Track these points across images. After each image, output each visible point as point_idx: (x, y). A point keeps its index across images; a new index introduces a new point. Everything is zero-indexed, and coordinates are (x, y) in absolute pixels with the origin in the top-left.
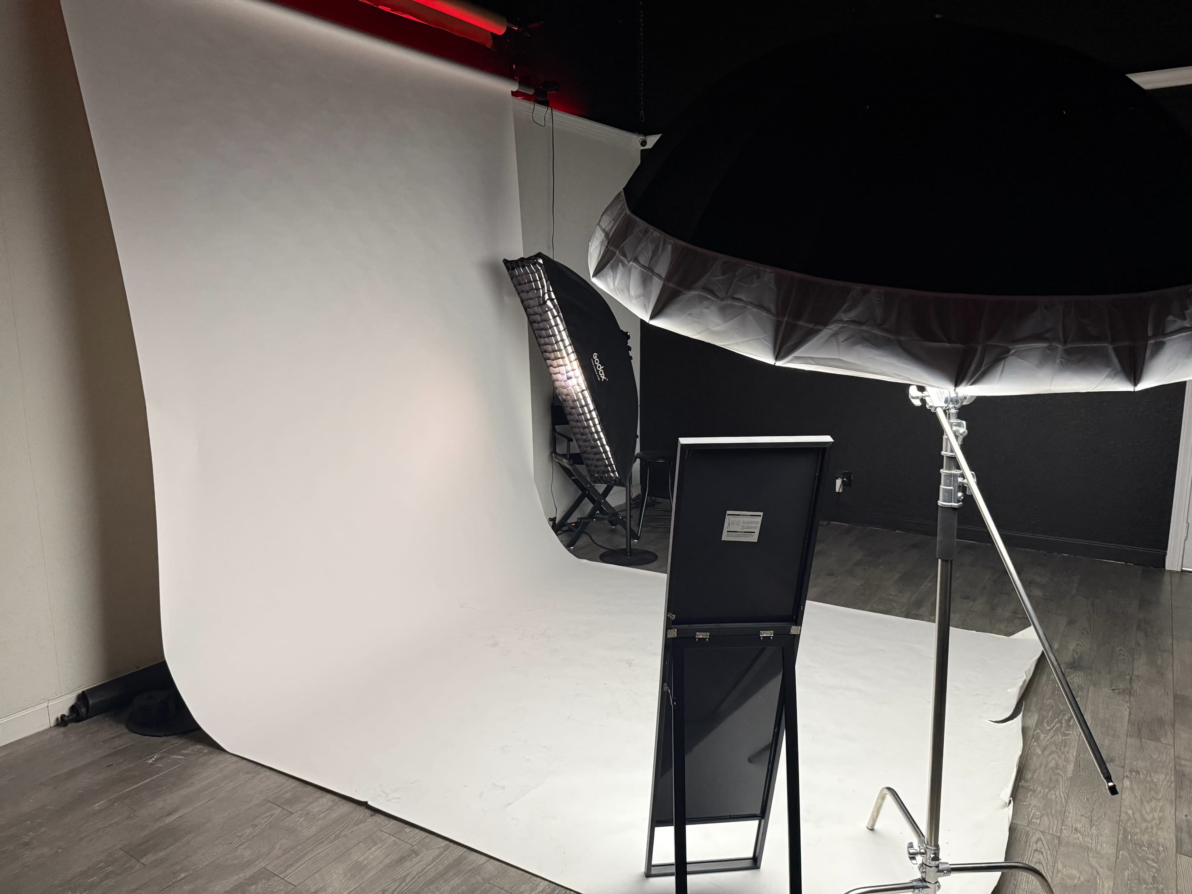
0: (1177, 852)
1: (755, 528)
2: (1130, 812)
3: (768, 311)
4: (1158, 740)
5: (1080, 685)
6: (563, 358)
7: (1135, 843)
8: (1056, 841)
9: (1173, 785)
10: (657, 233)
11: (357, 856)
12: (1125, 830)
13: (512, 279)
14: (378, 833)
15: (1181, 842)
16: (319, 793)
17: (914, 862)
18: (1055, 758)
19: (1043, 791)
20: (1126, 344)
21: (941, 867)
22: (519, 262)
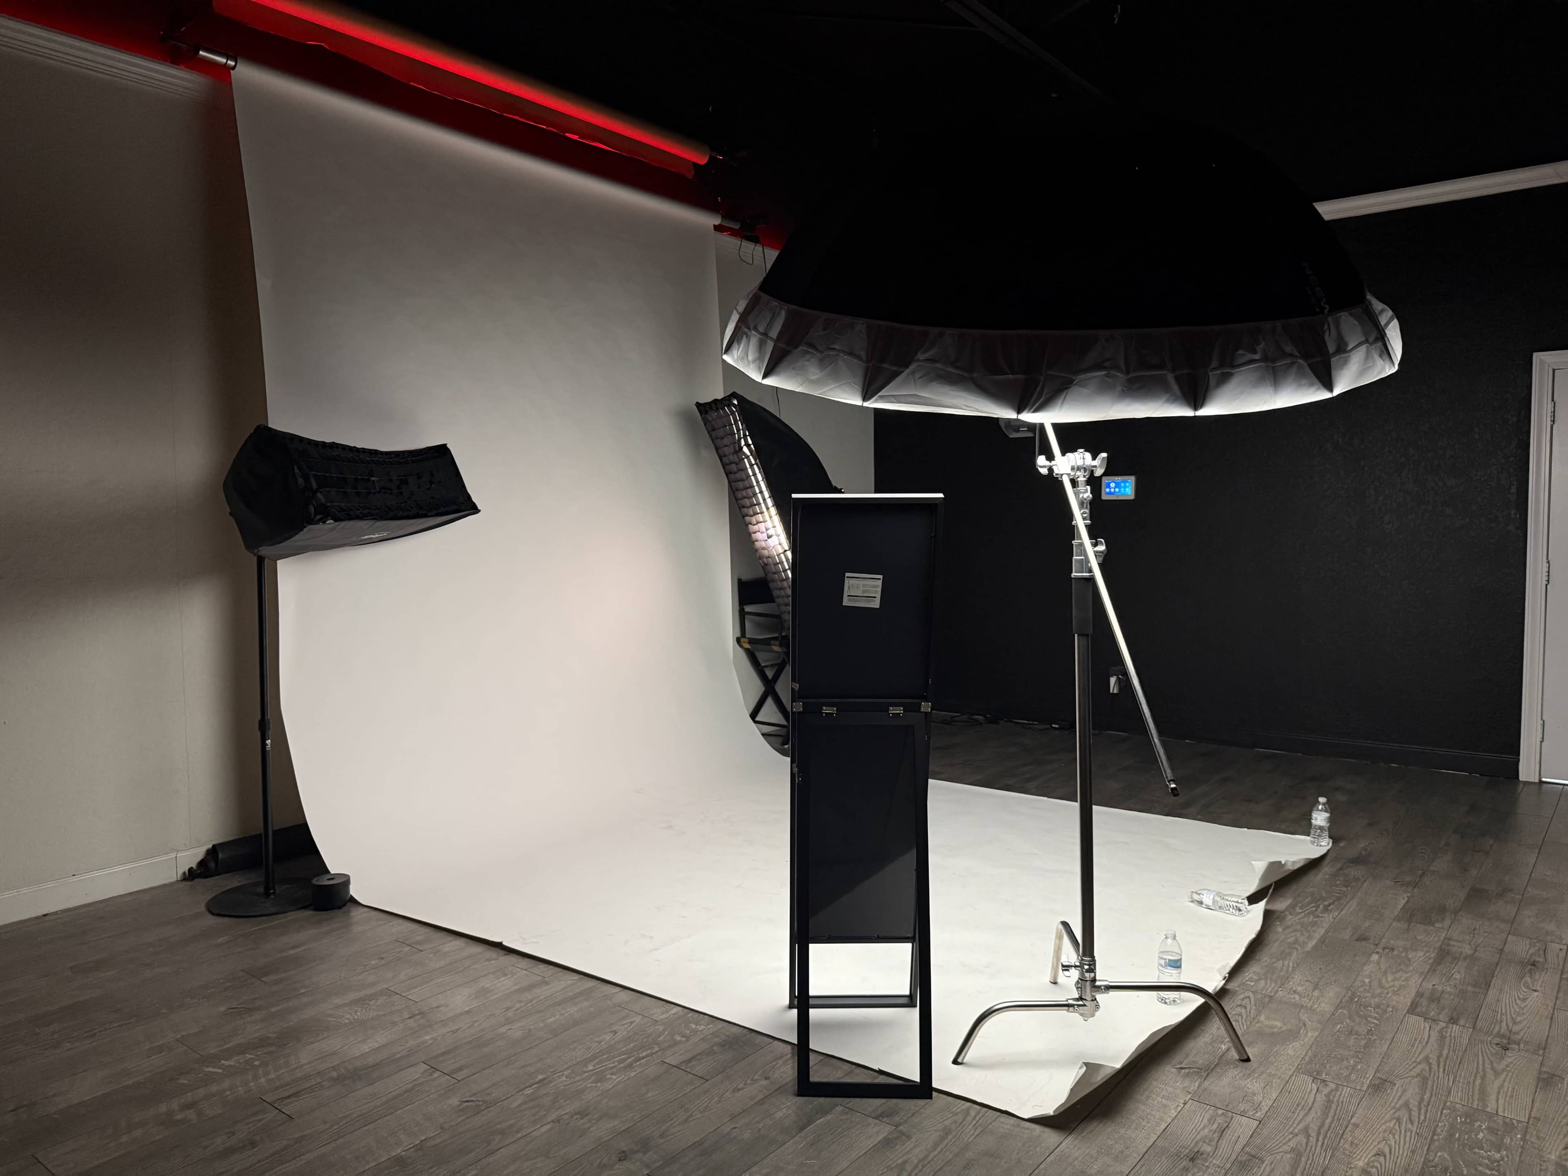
0: (1408, 1012)
1: (876, 592)
2: (1367, 980)
3: (859, 358)
4: (1432, 924)
5: (1356, 877)
6: (762, 513)
7: (1361, 1004)
8: (1267, 1000)
9: (1430, 961)
10: (775, 303)
11: (485, 983)
12: (1354, 994)
13: (705, 425)
14: (510, 968)
15: (1416, 1006)
16: (451, 937)
17: (1066, 973)
18: (1296, 935)
19: (1269, 961)
20: (1186, 371)
21: (1098, 983)
22: (713, 404)
